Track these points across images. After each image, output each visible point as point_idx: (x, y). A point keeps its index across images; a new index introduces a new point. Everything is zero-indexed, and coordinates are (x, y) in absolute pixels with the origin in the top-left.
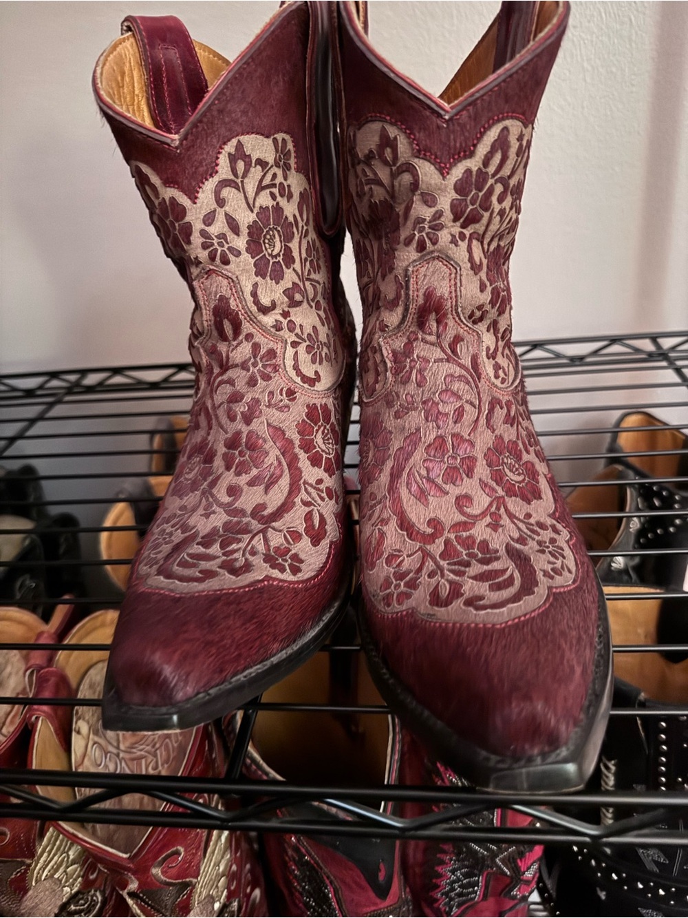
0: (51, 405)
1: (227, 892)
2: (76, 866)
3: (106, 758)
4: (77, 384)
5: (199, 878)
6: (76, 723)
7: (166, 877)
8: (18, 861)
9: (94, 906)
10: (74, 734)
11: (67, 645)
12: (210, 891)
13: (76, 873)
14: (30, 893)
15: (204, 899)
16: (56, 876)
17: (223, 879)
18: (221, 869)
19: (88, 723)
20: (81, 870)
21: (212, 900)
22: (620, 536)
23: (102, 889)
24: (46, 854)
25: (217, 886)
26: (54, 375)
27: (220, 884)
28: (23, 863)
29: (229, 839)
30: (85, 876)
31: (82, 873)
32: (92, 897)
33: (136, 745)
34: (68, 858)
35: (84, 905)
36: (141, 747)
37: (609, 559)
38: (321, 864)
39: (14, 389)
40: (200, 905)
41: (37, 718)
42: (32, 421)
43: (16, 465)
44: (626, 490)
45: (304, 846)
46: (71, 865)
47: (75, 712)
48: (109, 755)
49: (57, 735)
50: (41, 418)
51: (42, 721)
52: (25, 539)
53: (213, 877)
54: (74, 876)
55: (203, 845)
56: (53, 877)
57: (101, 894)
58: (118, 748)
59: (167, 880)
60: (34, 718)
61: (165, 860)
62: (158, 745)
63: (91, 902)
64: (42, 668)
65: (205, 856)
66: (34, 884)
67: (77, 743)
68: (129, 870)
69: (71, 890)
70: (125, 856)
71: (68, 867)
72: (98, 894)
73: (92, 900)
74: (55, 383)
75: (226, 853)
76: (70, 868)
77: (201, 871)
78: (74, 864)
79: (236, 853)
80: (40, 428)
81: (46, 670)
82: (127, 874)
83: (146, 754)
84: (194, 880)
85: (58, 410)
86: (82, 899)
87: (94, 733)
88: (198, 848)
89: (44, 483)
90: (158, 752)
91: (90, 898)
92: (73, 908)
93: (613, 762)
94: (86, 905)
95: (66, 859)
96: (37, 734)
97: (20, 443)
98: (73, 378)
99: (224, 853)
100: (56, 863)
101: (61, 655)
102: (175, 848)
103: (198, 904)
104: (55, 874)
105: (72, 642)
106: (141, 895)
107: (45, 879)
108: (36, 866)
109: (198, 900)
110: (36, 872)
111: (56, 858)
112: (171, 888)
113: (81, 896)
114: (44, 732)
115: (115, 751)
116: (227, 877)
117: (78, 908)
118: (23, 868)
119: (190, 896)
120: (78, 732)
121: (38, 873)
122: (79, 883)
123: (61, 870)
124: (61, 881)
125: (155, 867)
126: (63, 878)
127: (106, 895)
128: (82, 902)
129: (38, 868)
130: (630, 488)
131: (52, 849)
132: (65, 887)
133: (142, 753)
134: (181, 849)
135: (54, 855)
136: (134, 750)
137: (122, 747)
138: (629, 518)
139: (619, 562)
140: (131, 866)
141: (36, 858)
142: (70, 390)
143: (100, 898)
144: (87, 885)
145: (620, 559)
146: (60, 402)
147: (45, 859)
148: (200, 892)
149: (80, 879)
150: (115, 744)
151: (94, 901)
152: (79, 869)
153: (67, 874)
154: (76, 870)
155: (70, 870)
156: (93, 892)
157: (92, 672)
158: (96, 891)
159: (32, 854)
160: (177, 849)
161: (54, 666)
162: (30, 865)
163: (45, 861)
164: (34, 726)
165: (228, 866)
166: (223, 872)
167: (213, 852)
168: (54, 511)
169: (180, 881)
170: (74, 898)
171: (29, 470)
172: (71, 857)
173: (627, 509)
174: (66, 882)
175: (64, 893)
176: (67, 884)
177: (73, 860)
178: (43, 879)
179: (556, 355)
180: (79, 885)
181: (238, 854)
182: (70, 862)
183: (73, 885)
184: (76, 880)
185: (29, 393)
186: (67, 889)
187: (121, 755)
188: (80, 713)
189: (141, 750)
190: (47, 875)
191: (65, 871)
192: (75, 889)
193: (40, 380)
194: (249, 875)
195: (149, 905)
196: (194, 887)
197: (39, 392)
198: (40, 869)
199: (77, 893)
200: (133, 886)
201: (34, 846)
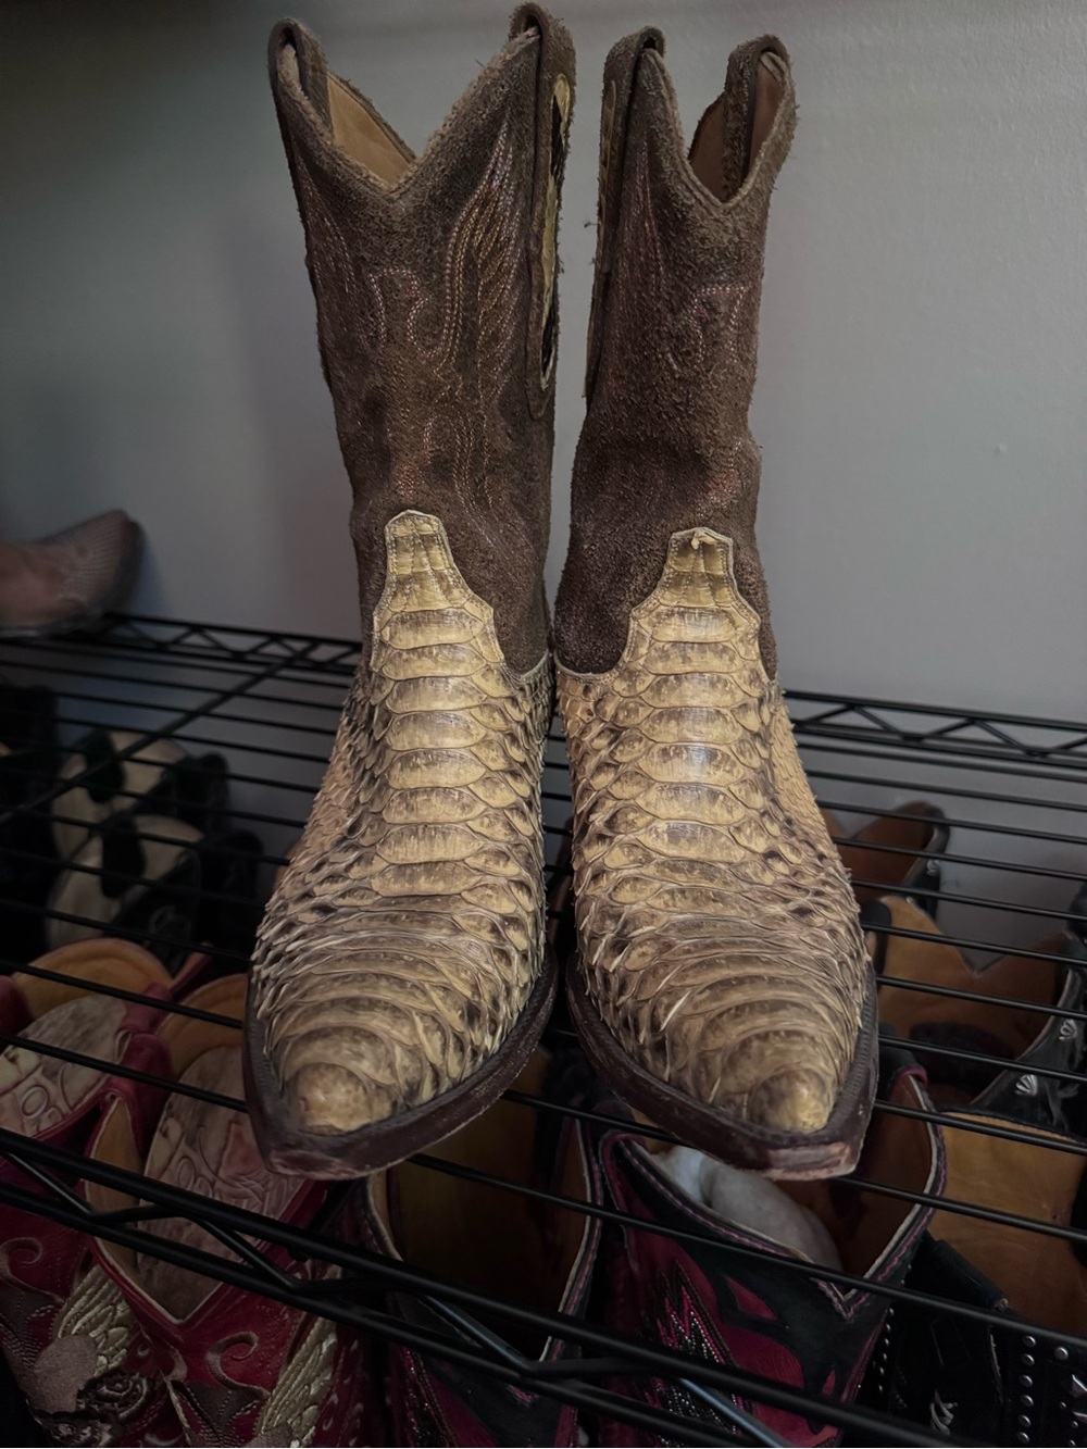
0: (258, 678)
1: (315, 1431)
2: (122, 1329)
3: (195, 1182)
4: (302, 655)
5: (274, 1392)
6: (165, 1120)
7: (225, 1372)
8: (46, 1295)
9: (135, 1399)
10: (157, 1135)
11: (185, 1007)
12: (287, 1419)
13: (121, 1341)
14: (52, 1347)
15: (277, 1426)
16: (92, 1335)
17: (311, 1408)
18: (312, 1392)
19: (183, 1125)
20: (128, 1339)
21: (288, 1435)
22: (1040, 1042)
23: (152, 1376)
24: (84, 1298)
25: (300, 1415)
26: (275, 637)
27: (306, 1413)
28: (50, 1300)
29: (336, 1351)
30: (131, 1350)
31: (128, 1344)
32: (135, 1383)
33: (243, 1178)
34: (115, 1313)
35: (121, 1391)
36: (248, 1182)
37: (1013, 1075)
38: (444, 1420)
39: (220, 647)
40: (269, 1433)
41: (113, 1098)
42: (226, 696)
43: (198, 751)
44: (1067, 972)
45: (425, 1385)
46: (117, 1326)
47: (167, 1104)
48: (199, 1179)
49: (134, 1128)
50: (240, 692)
51: (119, 1102)
52: (181, 855)
53: (297, 1399)
54: (117, 1344)
55: (289, 1342)
56: (87, 1334)
57: (148, 1384)
58: (216, 1173)
59: (227, 1378)
60: (108, 1096)
61: (229, 1344)
62: (270, 1185)
63: (133, 1390)
64: (140, 1032)
65: (289, 1362)
66: (60, 1336)
67: (159, 1149)
68: (176, 1343)
69: (109, 1363)
70: (175, 1321)
71: (111, 1327)
72: (144, 1382)
73: (134, 1389)
74: (274, 649)
75: (326, 1371)
76: (114, 1330)
77: (280, 1382)
78: (122, 1326)
79: (343, 1378)
80: (234, 707)
81: (143, 1035)
82: (173, 1351)
83: (252, 1194)
84: (266, 1392)
85: (267, 686)
86: (120, 1381)
87: (186, 1142)
88: (281, 1345)
89: (234, 785)
90: (268, 1194)
91: (131, 1384)
92: (105, 1390)
93: (950, 1405)
94: (124, 1393)
95: (111, 1314)
96: (107, 1118)
97: (202, 721)
98: (299, 646)
99: (322, 1369)
100: (96, 1315)
101: (171, 1020)
102: (246, 1333)
103: (265, 1431)
104: (91, 1331)
105: (193, 1006)
106: (189, 1390)
107: (76, 1334)
108: (68, 1310)
109: (267, 1426)
110: (65, 1319)
111: (97, 1308)
112: (230, 1392)
113: (120, 1377)
114: (117, 1118)
115: (210, 1176)
116: (320, 1409)
117: (112, 1392)
118: (50, 1306)
119: (255, 1414)
120: (165, 1134)
121: (69, 1322)
122: (122, 1356)
123: (101, 1328)
124: (97, 1344)
125: (213, 1351)
126: (101, 1340)
127: (156, 1388)
128: (119, 1385)
129: (70, 1313)
130: (1074, 970)
131: (96, 1293)
132: (101, 1355)
133: (248, 1190)
134: (255, 1337)
135: (97, 1303)
136: (237, 1184)
137: (222, 1173)
138: (1060, 1018)
139: (1030, 1084)
140: (180, 1338)
141: (70, 1299)
142: (289, 663)
143: (145, 1390)
144: (132, 1363)
145: (1032, 1078)
146: (271, 675)
147: (82, 1304)
148: (272, 1415)
149: (123, 1351)
150: (213, 1167)
151: (137, 1390)
152: (126, 1335)
153: (107, 1337)
154: (121, 1336)
155: (114, 1333)
156: (137, 1376)
157: (207, 1056)
158: (141, 1376)
159: (65, 1291)
160: (248, 1336)
161: (157, 1033)
162: (59, 1306)
163: (82, 1308)
164: (107, 1106)
165: (326, 1392)
166: (314, 1396)
167: (305, 1360)
168: (240, 824)
169: (245, 1385)
170: (109, 1376)
171: (216, 762)
172: (119, 1314)
173: (1060, 1004)
174: (104, 1348)
175: (98, 1364)
176: (105, 1352)
177: (120, 1319)
178: (73, 1332)
179: (1005, 740)
180: (120, 1359)
181: (346, 1382)
182: (115, 1321)
183: (113, 1356)
184: (118, 1350)
185: (238, 656)
186: (102, 1359)
187: (218, 1185)
188: (174, 1108)
189: (247, 1186)
190: (79, 1330)
191: (106, 1332)
192: (114, 1364)
193: (255, 641)
194: (358, 1421)
195: (197, 1409)
196: (263, 1401)
197: (251, 657)
198: (73, 1317)
199: (116, 1371)
200: (180, 1372)
201: (72, 1281)
